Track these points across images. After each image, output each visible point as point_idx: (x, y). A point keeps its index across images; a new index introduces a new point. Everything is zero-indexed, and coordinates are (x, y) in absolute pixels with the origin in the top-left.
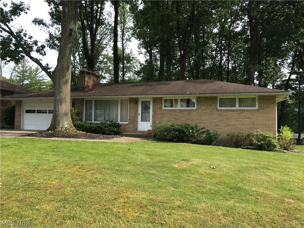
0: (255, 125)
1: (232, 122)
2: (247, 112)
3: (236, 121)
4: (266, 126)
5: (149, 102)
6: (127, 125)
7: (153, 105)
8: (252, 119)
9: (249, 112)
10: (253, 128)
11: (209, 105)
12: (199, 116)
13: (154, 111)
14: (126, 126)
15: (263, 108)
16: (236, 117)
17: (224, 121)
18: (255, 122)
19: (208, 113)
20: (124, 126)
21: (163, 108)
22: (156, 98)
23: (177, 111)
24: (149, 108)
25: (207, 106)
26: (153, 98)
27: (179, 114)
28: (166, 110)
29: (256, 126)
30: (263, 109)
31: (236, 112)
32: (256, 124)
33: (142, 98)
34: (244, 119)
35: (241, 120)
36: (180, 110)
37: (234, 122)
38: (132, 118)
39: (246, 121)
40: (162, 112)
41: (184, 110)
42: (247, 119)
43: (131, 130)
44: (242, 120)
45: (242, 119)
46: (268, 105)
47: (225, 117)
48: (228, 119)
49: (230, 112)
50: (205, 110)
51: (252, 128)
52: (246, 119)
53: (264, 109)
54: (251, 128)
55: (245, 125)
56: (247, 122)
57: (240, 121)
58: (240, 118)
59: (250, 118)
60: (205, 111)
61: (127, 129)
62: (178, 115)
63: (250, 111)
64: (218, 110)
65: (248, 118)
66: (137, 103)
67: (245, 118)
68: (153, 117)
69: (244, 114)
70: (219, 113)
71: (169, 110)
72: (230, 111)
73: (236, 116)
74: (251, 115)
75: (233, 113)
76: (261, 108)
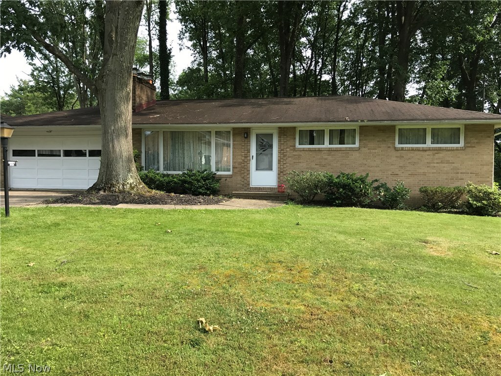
0: (458, 173)
1: (421, 169)
2: (446, 153)
3: (428, 167)
4: (477, 174)
5: (271, 135)
6: (230, 176)
7: (279, 141)
8: (454, 163)
9: (449, 153)
10: (456, 179)
11: (381, 140)
12: (364, 159)
13: (281, 151)
14: (228, 179)
15: (473, 145)
16: (428, 161)
17: (407, 167)
18: (459, 169)
19: (379, 155)
20: (225, 179)
21: (298, 146)
22: (284, 128)
23: (324, 152)
24: (271, 146)
25: (378, 141)
26: (280, 128)
27: (326, 157)
28: (304, 150)
29: (460, 176)
30: (472, 147)
31: (427, 153)
32: (460, 171)
33: (258, 128)
34: (440, 164)
35: (435, 165)
36: (330, 150)
37: (423, 169)
38: (240, 163)
39: (444, 167)
40: (295, 153)
41: (337, 150)
42: (446, 163)
43: (238, 185)
44: (438, 165)
45: (437, 163)
46: (481, 141)
47: (409, 161)
48: (414, 165)
49: (416, 152)
50: (374, 149)
51: (453, 179)
52: (444, 163)
53: (474, 147)
54: (451, 179)
55: (442, 173)
56: (445, 169)
57: (434, 167)
58: (434, 163)
59: (451, 162)
60: (374, 151)
61: (230, 184)
62: (326, 159)
63: (452, 150)
64: (396, 149)
65: (448, 162)
66: (249, 137)
67: (442, 162)
68: (279, 162)
69: (441, 155)
70: (398, 154)
71: (310, 150)
72: (418, 150)
73: (427, 159)
74: (452, 157)
75: (422, 153)
76: (469, 145)
